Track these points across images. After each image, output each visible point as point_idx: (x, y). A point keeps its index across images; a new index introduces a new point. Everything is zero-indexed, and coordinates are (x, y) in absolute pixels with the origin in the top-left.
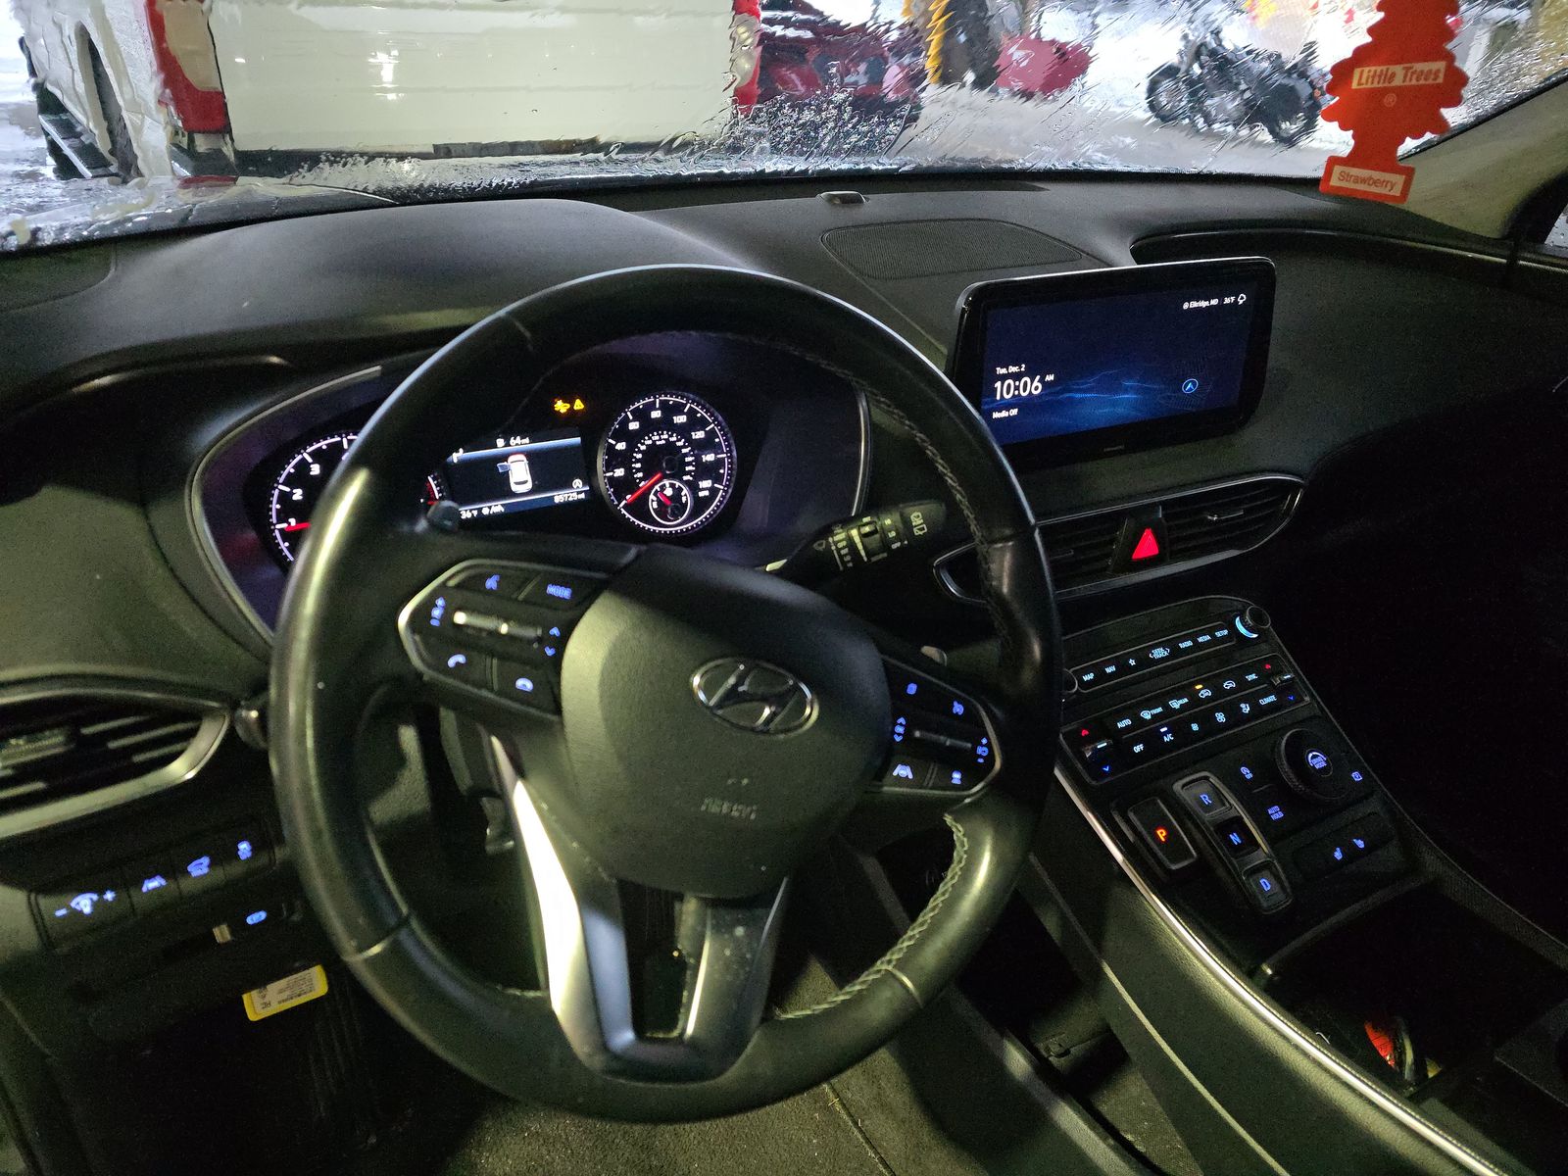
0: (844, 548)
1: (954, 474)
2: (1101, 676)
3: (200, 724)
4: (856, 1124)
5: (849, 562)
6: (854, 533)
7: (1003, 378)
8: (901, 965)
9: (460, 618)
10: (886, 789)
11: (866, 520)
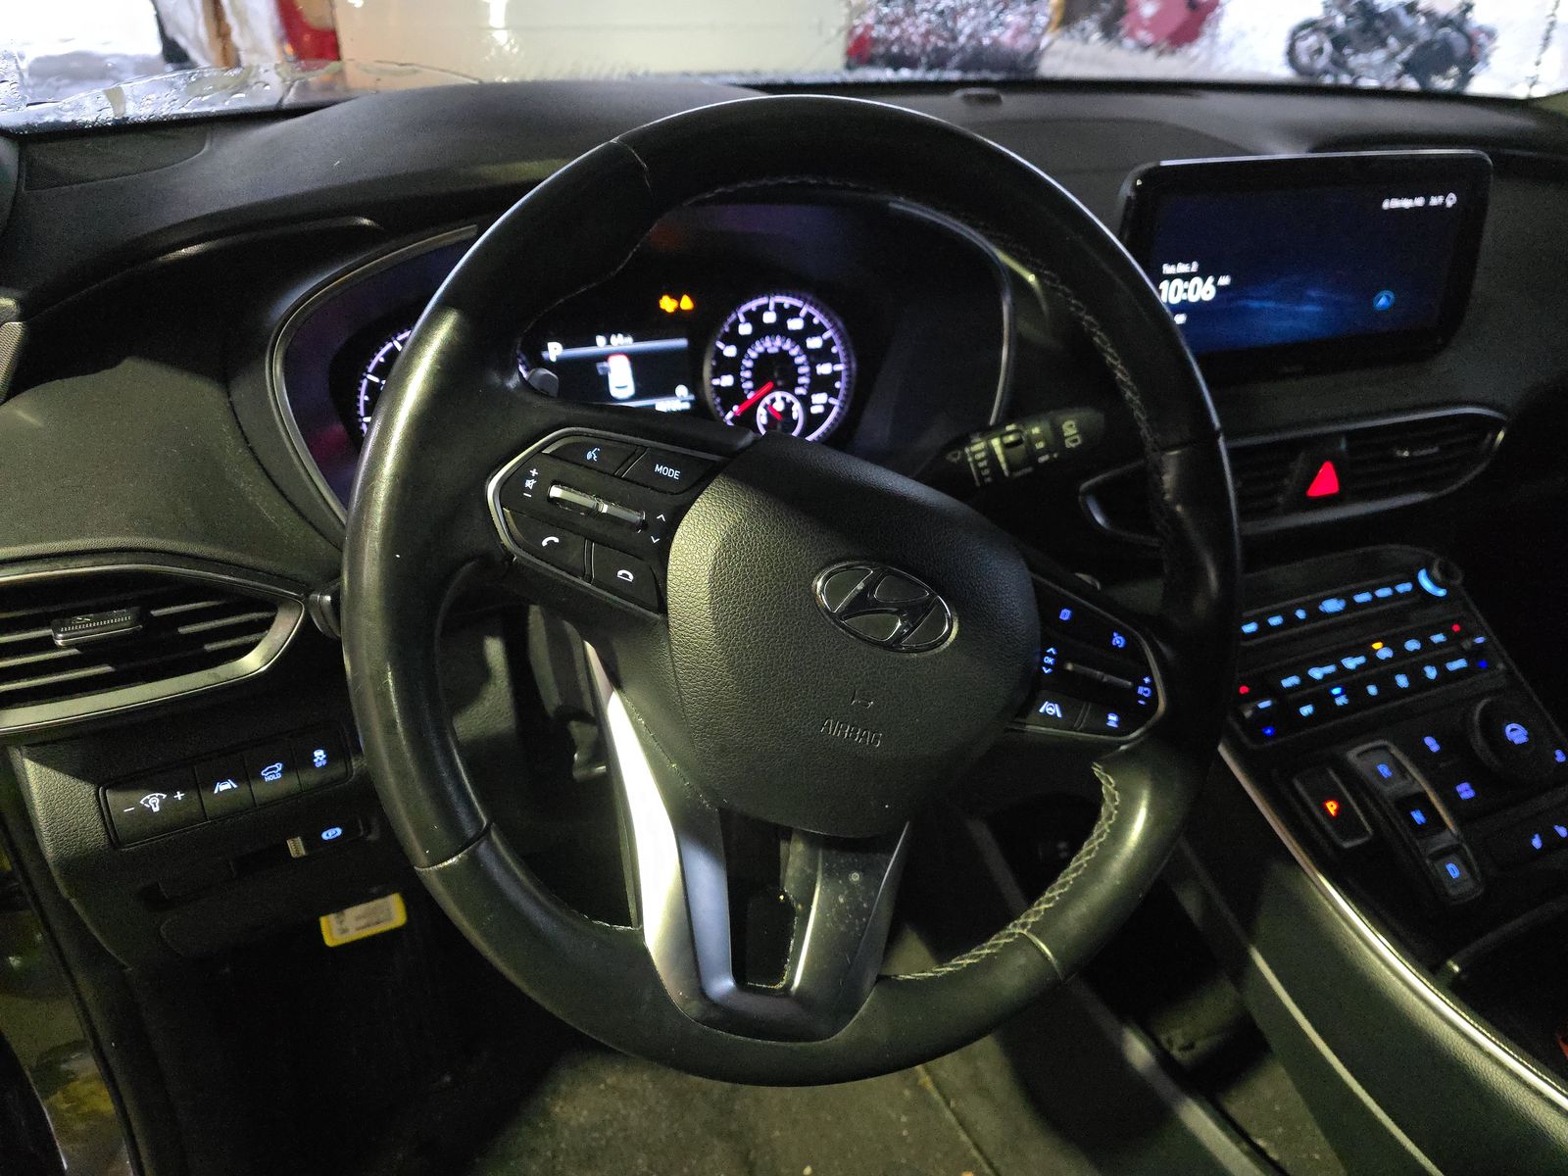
0: (982, 460)
1: (1125, 366)
2: (1265, 628)
3: (275, 615)
4: (948, 1104)
5: (987, 476)
6: (996, 442)
7: (1171, 278)
8: (1038, 929)
9: (556, 492)
10: (1029, 728)
11: (1010, 428)
